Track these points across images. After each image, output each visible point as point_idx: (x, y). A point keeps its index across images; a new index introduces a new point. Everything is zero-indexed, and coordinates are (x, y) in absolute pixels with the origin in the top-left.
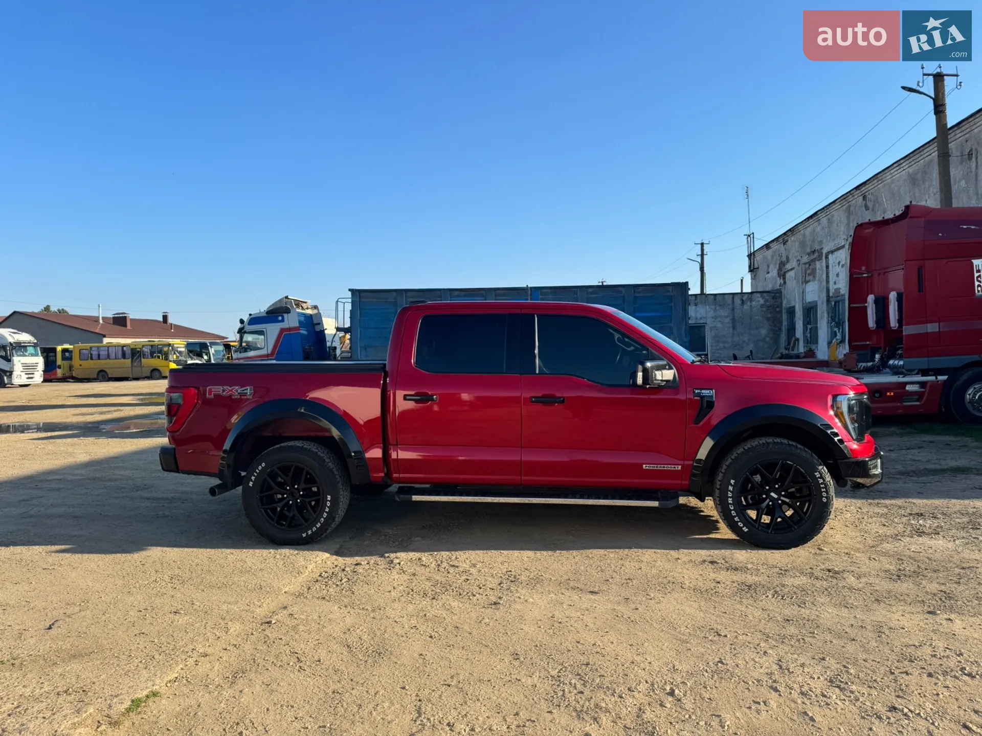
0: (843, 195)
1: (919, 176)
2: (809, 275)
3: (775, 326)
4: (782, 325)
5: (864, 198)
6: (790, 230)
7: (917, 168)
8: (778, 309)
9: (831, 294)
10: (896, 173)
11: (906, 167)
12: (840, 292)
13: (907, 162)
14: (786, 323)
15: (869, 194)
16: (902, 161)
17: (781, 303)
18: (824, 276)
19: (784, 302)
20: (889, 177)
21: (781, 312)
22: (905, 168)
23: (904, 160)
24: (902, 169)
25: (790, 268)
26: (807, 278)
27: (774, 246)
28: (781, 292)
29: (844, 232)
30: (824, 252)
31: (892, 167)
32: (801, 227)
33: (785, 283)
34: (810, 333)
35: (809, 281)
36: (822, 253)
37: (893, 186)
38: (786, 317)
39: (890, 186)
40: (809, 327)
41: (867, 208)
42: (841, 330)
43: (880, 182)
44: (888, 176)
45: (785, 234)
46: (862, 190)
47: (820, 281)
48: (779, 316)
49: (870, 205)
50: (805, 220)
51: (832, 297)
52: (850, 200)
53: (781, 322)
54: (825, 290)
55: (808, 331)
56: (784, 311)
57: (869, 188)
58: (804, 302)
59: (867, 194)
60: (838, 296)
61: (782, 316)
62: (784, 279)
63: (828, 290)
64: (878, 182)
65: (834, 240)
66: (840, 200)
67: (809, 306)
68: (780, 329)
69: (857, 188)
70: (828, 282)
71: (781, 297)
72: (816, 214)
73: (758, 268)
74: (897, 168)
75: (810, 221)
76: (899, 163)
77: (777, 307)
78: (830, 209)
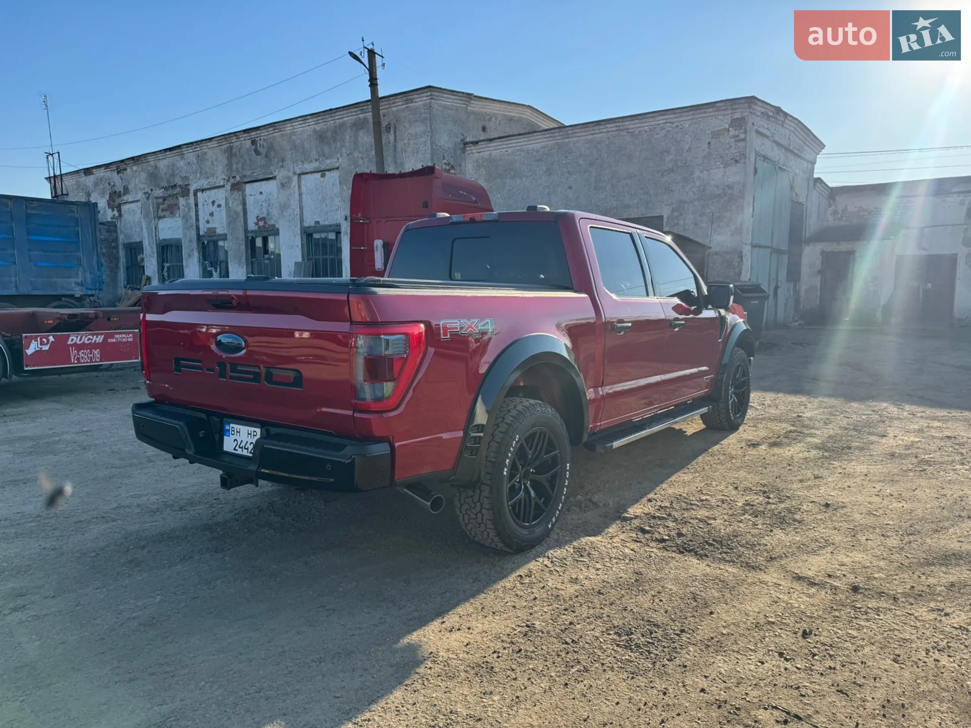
0: (224, 135)
1: (329, 134)
2: (163, 210)
3: (111, 262)
4: (118, 262)
5: (254, 142)
6: (133, 158)
7: (325, 127)
8: (113, 244)
9: (201, 233)
10: (299, 126)
11: (313, 123)
12: (215, 232)
13: (315, 119)
14: (124, 260)
15: (260, 140)
16: (309, 117)
17: (117, 238)
18: (193, 214)
19: (121, 238)
20: (290, 128)
21: (117, 247)
22: (310, 124)
23: (312, 117)
24: (307, 124)
25: (131, 200)
26: (161, 214)
27: (101, 173)
28: (116, 226)
29: (223, 172)
30: (192, 189)
31: (296, 120)
32: (150, 158)
33: (120, 215)
34: (168, 271)
35: (164, 217)
36: (189, 190)
37: (294, 137)
38: (124, 254)
39: (290, 138)
40: (166, 265)
41: (257, 153)
42: (218, 270)
43: (277, 131)
44: (288, 128)
45: (122, 161)
46: (252, 134)
47: (186, 218)
48: (114, 251)
49: (263, 151)
50: (161, 151)
51: (204, 236)
52: (233, 141)
53: (118, 259)
54: (195, 228)
55: (166, 269)
56: (121, 247)
57: (262, 134)
58: (158, 239)
59: (258, 139)
60: (212, 236)
61: (118, 252)
62: (119, 211)
63: (198, 229)
64: (274, 130)
65: (208, 178)
66: (219, 139)
67: (165, 243)
68: (117, 267)
69: (245, 131)
70: (197, 220)
71: (116, 231)
72: (179, 147)
73: (67, 195)
74: (302, 122)
75: (168, 153)
76: (305, 118)
77: (113, 242)
78: (201, 145)
